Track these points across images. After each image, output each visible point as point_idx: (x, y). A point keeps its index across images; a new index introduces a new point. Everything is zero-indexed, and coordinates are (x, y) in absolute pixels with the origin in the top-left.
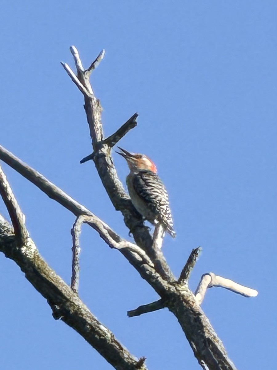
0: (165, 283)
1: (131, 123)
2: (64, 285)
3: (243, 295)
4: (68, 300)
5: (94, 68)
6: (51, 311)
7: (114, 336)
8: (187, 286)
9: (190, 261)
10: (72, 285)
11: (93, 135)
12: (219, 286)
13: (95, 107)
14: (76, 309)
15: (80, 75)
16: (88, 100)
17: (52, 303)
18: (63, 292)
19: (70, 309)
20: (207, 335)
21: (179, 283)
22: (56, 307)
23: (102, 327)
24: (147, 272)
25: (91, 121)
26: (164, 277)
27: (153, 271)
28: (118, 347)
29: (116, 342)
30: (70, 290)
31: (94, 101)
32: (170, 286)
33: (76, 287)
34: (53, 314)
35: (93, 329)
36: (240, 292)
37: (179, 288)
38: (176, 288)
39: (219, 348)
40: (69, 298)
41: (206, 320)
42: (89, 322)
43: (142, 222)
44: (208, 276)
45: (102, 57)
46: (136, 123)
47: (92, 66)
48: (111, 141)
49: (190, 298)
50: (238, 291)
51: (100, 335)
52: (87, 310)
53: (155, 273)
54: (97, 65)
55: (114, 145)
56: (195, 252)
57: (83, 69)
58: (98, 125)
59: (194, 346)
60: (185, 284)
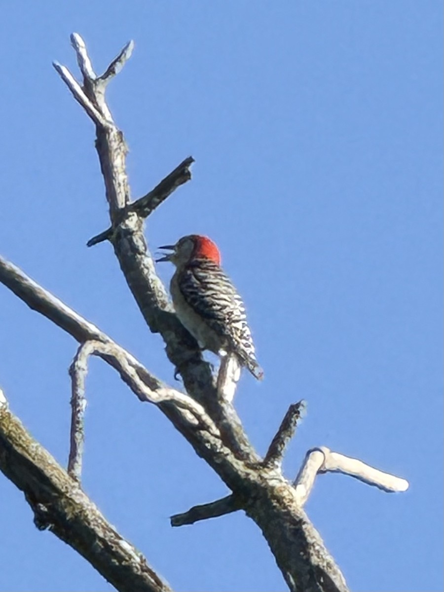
0: (239, 466)
1: (180, 175)
2: (55, 468)
3: (382, 488)
4: (62, 495)
5: (114, 72)
6: (32, 515)
7: (145, 560)
8: (279, 470)
9: (286, 425)
10: (71, 468)
11: (111, 195)
12: (338, 471)
13: (114, 145)
14: (77, 511)
15: (88, 86)
16: (102, 132)
17: (33, 500)
18: (54, 480)
19: (66, 510)
20: (314, 560)
21: (264, 465)
22: (40, 507)
23: (124, 544)
24: (208, 446)
25: (107, 170)
26: (239, 454)
27: (219, 443)
28: (153, 581)
29: (149, 571)
30: (67, 476)
31: (113, 134)
32: (249, 471)
33: (78, 471)
34: (35, 520)
35: (107, 548)
36: (375, 482)
37: (265, 475)
38: (260, 476)
39: (337, 584)
40: (63, 490)
41: (313, 534)
42: (101, 535)
43: (198, 355)
44: (318, 453)
45: (129, 54)
46: (189, 174)
47: (111, 71)
48: (143, 207)
49: (285, 493)
50: (371, 481)
51: (121, 559)
52: (98, 513)
53: (222, 447)
54: (118, 68)
55: (149, 213)
56: (294, 410)
57: (93, 76)
58: (121, 177)
59: (292, 580)
60: (277, 467)
